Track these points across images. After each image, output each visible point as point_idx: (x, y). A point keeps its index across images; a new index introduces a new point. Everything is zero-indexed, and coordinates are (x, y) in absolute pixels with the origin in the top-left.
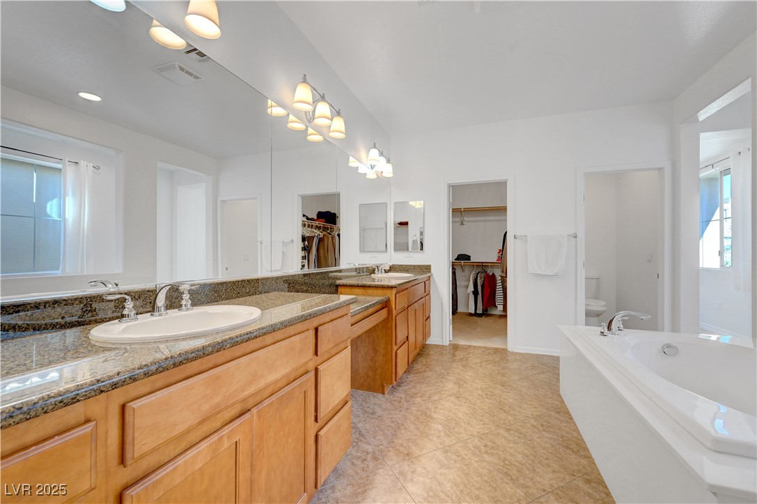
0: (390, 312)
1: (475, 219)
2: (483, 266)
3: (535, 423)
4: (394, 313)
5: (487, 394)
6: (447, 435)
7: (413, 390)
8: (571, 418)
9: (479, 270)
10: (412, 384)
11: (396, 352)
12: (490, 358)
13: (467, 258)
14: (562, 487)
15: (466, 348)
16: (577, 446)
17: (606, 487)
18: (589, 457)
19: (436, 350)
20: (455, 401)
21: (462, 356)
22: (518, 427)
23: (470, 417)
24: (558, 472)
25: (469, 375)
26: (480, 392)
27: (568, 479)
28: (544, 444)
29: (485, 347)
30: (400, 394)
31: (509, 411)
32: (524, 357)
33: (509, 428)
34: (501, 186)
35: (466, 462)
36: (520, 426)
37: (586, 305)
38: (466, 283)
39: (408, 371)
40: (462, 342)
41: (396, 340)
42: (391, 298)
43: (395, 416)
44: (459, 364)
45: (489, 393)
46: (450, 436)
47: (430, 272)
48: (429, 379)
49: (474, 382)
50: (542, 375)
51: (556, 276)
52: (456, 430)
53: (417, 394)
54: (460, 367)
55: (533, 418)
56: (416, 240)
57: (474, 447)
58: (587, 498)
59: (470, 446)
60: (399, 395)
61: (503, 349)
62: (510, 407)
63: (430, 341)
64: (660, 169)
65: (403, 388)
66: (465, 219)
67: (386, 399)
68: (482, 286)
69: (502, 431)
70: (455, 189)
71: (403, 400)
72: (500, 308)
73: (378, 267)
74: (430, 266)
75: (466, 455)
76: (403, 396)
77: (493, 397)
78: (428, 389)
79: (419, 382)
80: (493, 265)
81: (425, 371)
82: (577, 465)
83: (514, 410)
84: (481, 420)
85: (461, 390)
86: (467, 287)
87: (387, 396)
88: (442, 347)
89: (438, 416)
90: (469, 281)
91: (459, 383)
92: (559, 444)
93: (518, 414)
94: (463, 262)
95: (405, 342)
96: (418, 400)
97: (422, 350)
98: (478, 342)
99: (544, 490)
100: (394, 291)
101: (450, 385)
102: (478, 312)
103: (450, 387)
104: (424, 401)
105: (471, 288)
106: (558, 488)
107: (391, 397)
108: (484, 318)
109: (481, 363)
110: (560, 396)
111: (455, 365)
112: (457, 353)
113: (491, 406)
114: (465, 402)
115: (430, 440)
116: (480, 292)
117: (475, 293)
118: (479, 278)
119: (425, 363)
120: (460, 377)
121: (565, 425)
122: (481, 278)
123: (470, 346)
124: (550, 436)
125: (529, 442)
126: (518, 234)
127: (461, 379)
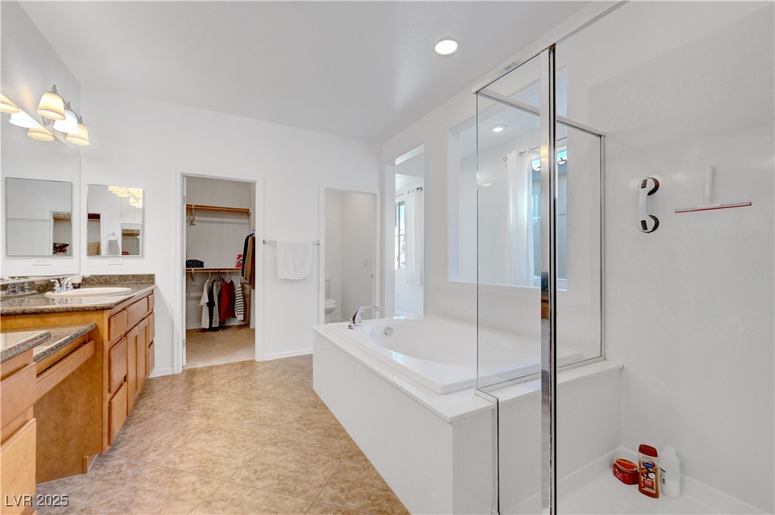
0: (98, 347)
1: (209, 219)
2: (219, 274)
3: (298, 426)
4: (107, 345)
5: (243, 415)
6: (206, 482)
7: (140, 447)
8: (327, 408)
9: (215, 277)
10: (135, 439)
11: (110, 403)
12: (239, 374)
13: (200, 264)
14: (334, 474)
15: (207, 371)
16: (336, 431)
17: (364, 455)
18: (347, 437)
19: (164, 382)
20: (207, 437)
21: (203, 381)
22: (284, 437)
23: (230, 449)
24: (328, 462)
25: (217, 400)
26: (235, 416)
27: (336, 464)
28: (311, 442)
29: (230, 364)
30: (118, 460)
31: (271, 424)
32: (274, 364)
33: (275, 441)
34: (248, 187)
35: (238, 502)
36: (286, 434)
37: (325, 304)
38: (197, 294)
39: (126, 424)
40: (200, 365)
41: (109, 385)
42: (100, 326)
43: (115, 496)
44: (202, 391)
45: (246, 413)
46: (210, 482)
47: (153, 283)
48: (162, 423)
49: (225, 406)
50: (294, 377)
51: (303, 280)
52: (216, 471)
53: (146, 449)
54: (205, 395)
55: (295, 421)
56: (116, 242)
57: (243, 480)
58: (354, 472)
59: (238, 481)
60: (116, 462)
61: (250, 361)
62: (272, 419)
63: (155, 373)
64: (374, 195)
65: (121, 450)
66: (196, 218)
67: (92, 478)
68: (219, 296)
69: (269, 448)
70: (192, 182)
71: (124, 468)
72: (240, 317)
73: (59, 280)
74: (154, 275)
75: (236, 494)
76: (122, 461)
77: (251, 416)
78: (163, 436)
79: (148, 433)
80: (231, 271)
81: (153, 415)
82: (341, 448)
83: (276, 420)
84: (244, 446)
85: (211, 422)
86: (200, 298)
87: (91, 473)
88: (173, 377)
89: (187, 465)
90: (202, 291)
91: (206, 415)
92: (322, 435)
93: (281, 423)
94: (193, 269)
95: (121, 385)
96: (152, 456)
97: (145, 389)
98: (220, 359)
99: (321, 486)
100: (106, 315)
101: (196, 421)
102: (213, 326)
103: (196, 423)
104: (161, 454)
105: (205, 299)
106: (331, 477)
107: (101, 472)
108: (220, 332)
109: (229, 382)
110: (313, 391)
111: (196, 394)
112: (195, 379)
113: (251, 426)
114: (220, 434)
115: (182, 500)
116: (216, 303)
117: (211, 305)
118: (215, 287)
119: (150, 404)
120: (206, 406)
121: (323, 416)
122: (217, 286)
123: (211, 367)
124: (314, 431)
125: (298, 447)
126: (267, 239)
127: (208, 409)
